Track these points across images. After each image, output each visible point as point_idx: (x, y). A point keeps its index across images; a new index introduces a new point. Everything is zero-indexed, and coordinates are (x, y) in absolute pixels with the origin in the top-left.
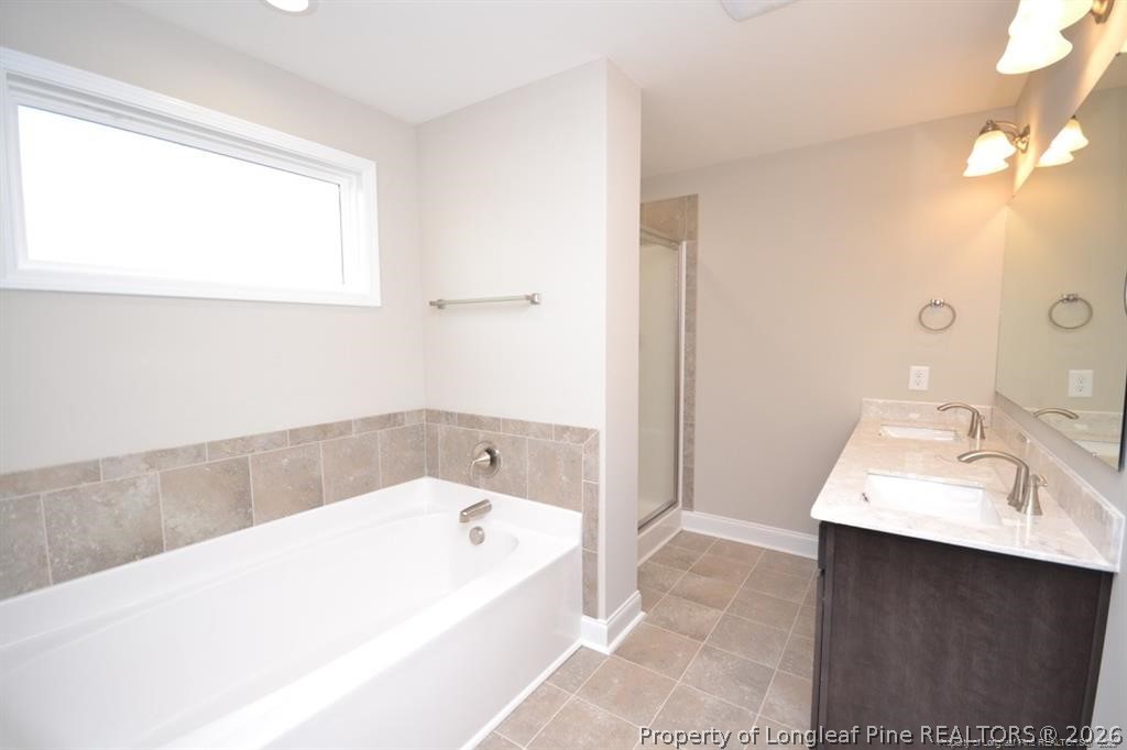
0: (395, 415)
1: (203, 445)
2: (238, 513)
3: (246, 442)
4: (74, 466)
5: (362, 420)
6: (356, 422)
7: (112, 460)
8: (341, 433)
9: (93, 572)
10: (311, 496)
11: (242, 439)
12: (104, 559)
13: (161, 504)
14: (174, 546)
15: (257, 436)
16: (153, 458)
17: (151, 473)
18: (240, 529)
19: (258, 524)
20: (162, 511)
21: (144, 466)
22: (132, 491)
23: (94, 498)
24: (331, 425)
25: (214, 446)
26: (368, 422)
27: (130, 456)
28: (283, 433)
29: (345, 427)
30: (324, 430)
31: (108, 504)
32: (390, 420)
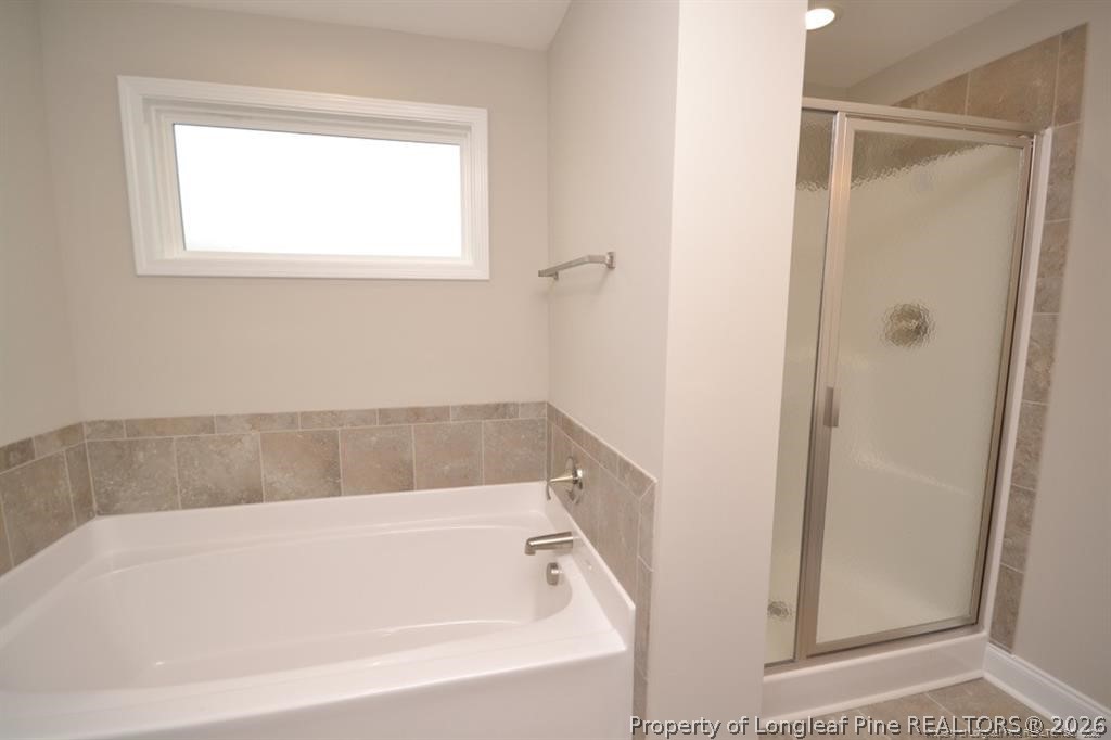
0: (505, 405)
1: (296, 414)
2: (327, 481)
3: (335, 416)
4: (195, 418)
5: (463, 407)
6: (454, 408)
7: (223, 418)
8: (437, 419)
9: (210, 506)
10: (401, 478)
11: (332, 412)
12: (217, 499)
13: (262, 461)
14: (271, 499)
15: (346, 412)
16: (256, 420)
17: (254, 433)
18: (328, 496)
19: (345, 495)
20: (262, 465)
21: (248, 426)
22: (238, 445)
23: (211, 447)
24: (425, 409)
25: (307, 416)
26: (468, 410)
27: (237, 416)
28: (372, 412)
29: (440, 413)
30: (416, 414)
31: (220, 453)
32: (499, 410)
